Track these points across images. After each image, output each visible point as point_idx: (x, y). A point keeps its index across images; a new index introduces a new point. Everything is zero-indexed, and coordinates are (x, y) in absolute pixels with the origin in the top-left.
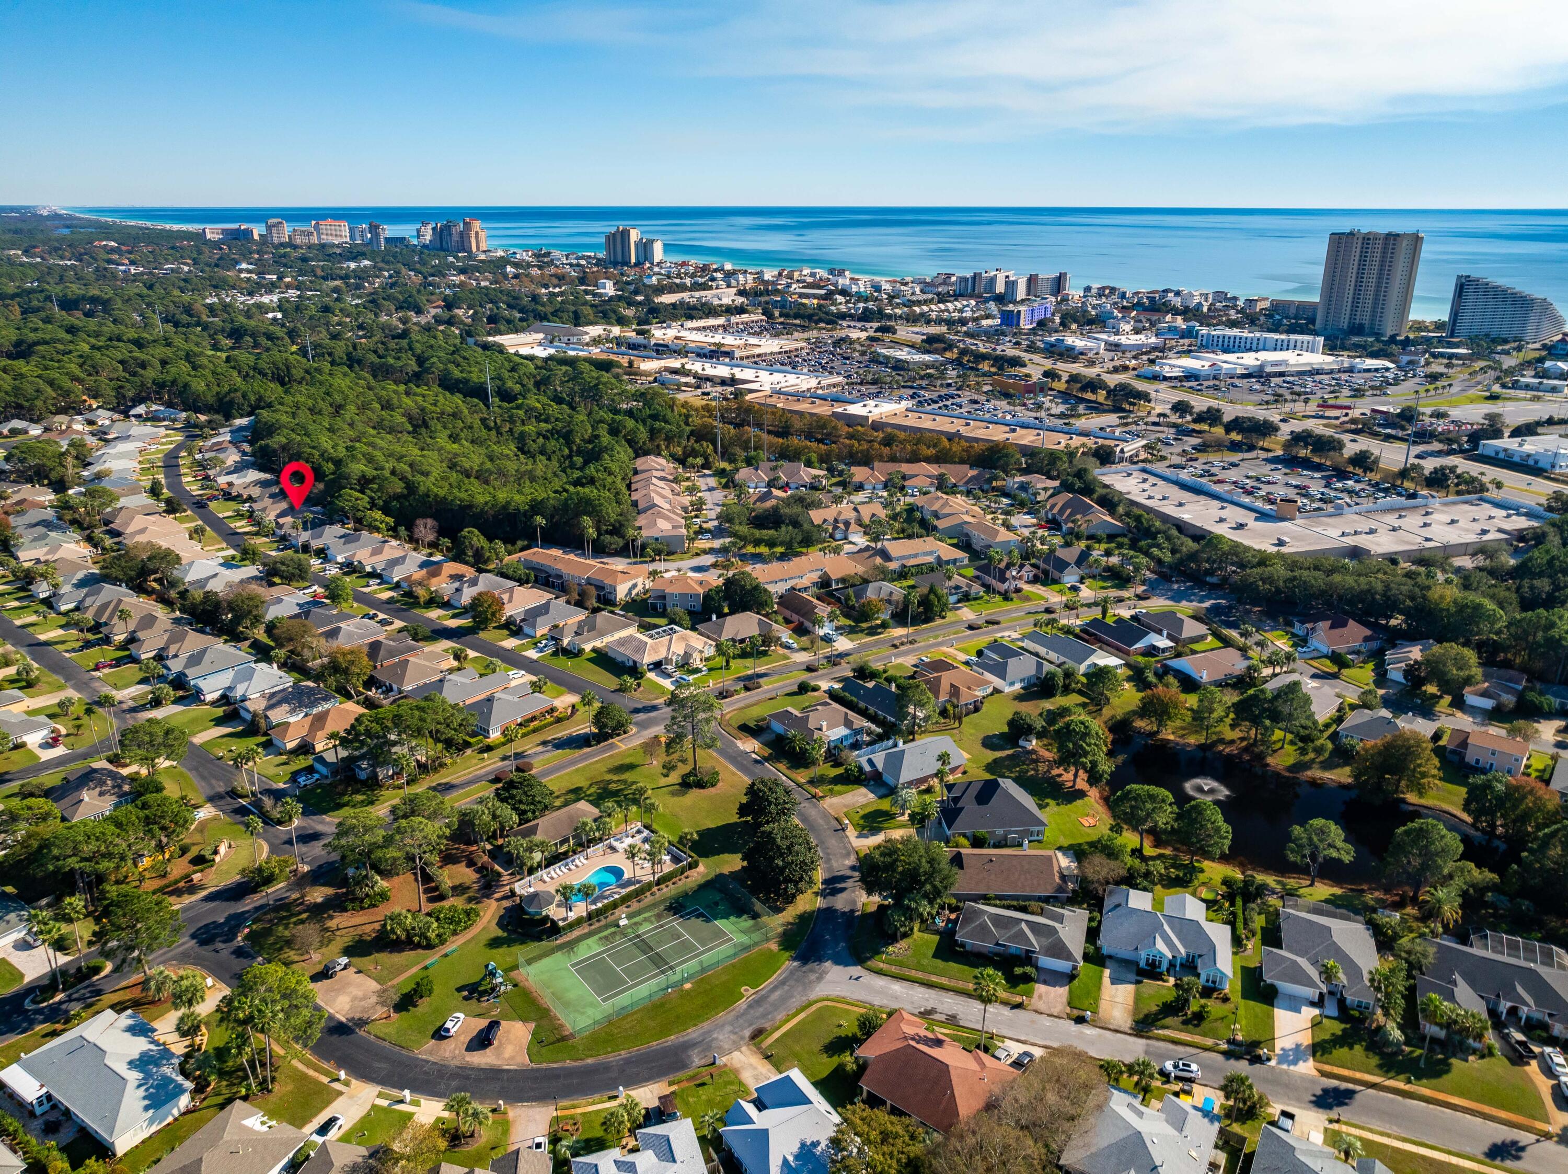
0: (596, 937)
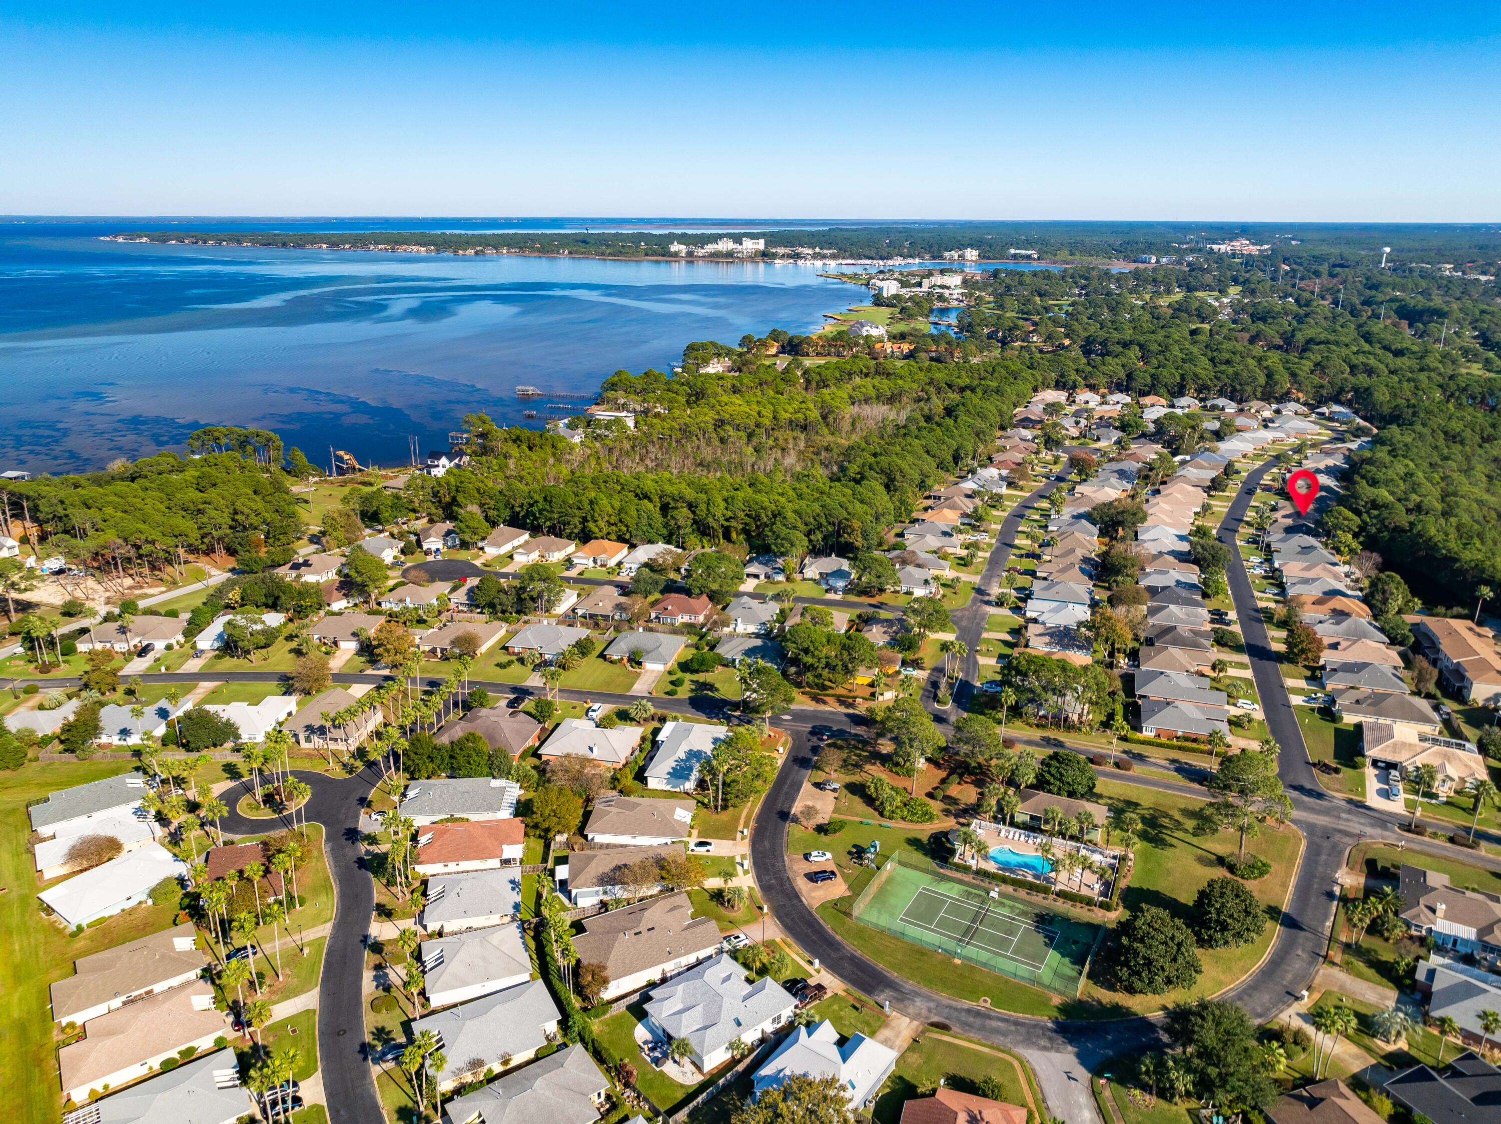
0: (965, 888)
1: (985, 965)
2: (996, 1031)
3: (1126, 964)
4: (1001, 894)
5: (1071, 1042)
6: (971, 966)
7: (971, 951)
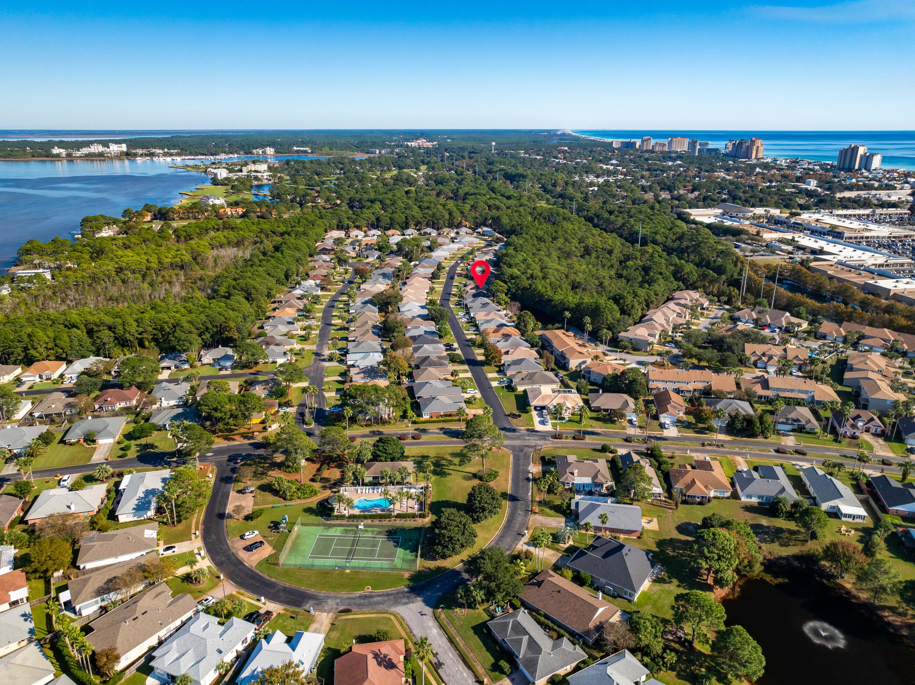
0: (344, 528)
1: (364, 568)
2: (378, 603)
3: (440, 544)
4: (365, 526)
5: (419, 595)
6: (356, 571)
7: (355, 563)
